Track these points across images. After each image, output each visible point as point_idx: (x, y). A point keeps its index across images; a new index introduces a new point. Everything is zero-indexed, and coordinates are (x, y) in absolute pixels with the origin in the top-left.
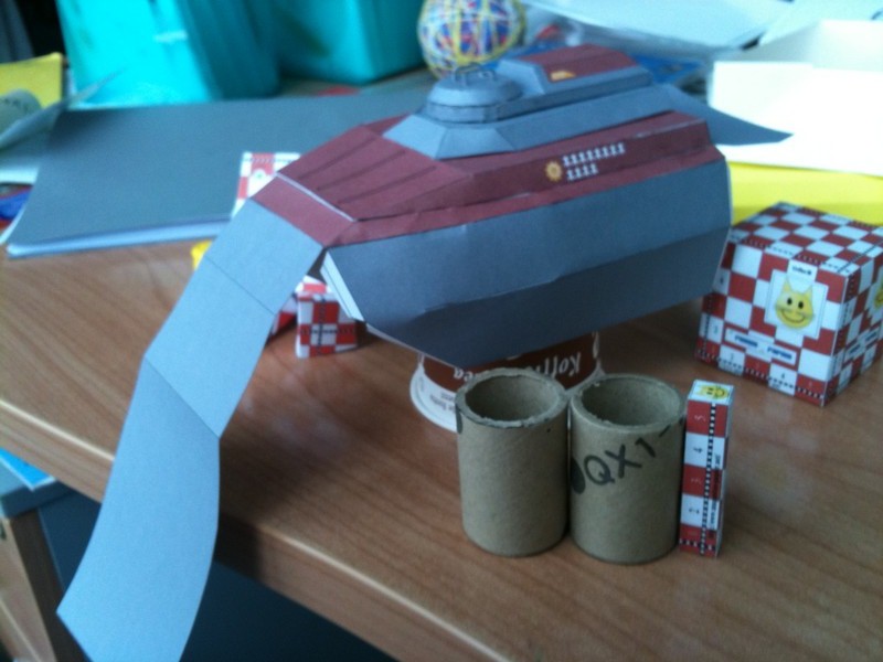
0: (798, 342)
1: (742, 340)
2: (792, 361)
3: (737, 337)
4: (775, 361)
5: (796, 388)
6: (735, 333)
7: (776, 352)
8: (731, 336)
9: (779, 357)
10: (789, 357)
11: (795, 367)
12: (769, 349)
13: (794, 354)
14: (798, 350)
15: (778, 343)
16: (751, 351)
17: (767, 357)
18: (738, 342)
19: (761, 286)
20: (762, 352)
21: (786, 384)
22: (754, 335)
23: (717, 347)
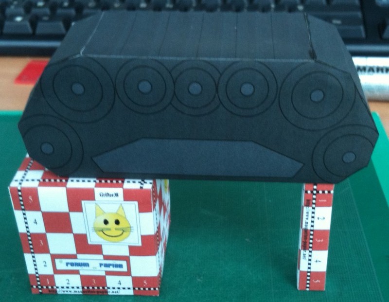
0: (126, 252)
1: (72, 264)
2: (125, 269)
3: (67, 264)
4: (109, 273)
5: (134, 289)
6: (65, 261)
7: (107, 266)
8: (61, 264)
9: (111, 269)
10: (121, 266)
11: (128, 273)
12: (101, 265)
13: (124, 263)
14: (126, 259)
15: (107, 258)
16: (84, 271)
17: (101, 272)
18: (70, 268)
19: (74, 217)
20: (95, 269)
21: (124, 288)
22: (82, 258)
23: (51, 278)
